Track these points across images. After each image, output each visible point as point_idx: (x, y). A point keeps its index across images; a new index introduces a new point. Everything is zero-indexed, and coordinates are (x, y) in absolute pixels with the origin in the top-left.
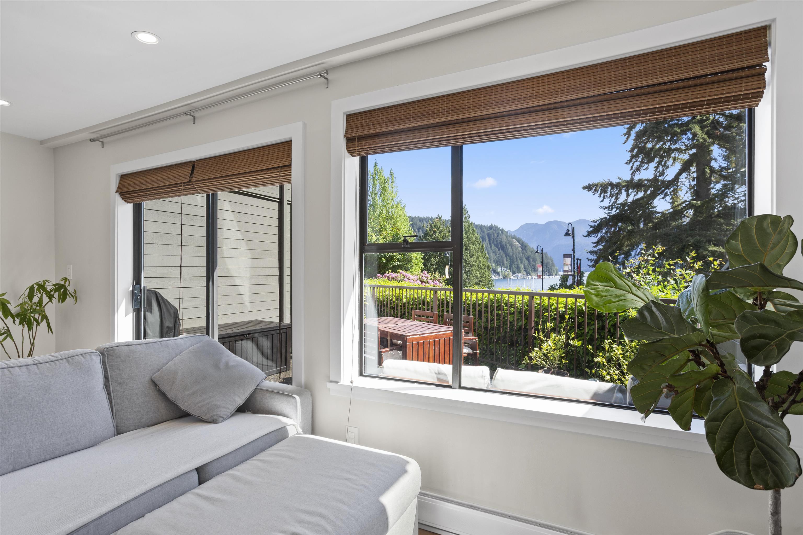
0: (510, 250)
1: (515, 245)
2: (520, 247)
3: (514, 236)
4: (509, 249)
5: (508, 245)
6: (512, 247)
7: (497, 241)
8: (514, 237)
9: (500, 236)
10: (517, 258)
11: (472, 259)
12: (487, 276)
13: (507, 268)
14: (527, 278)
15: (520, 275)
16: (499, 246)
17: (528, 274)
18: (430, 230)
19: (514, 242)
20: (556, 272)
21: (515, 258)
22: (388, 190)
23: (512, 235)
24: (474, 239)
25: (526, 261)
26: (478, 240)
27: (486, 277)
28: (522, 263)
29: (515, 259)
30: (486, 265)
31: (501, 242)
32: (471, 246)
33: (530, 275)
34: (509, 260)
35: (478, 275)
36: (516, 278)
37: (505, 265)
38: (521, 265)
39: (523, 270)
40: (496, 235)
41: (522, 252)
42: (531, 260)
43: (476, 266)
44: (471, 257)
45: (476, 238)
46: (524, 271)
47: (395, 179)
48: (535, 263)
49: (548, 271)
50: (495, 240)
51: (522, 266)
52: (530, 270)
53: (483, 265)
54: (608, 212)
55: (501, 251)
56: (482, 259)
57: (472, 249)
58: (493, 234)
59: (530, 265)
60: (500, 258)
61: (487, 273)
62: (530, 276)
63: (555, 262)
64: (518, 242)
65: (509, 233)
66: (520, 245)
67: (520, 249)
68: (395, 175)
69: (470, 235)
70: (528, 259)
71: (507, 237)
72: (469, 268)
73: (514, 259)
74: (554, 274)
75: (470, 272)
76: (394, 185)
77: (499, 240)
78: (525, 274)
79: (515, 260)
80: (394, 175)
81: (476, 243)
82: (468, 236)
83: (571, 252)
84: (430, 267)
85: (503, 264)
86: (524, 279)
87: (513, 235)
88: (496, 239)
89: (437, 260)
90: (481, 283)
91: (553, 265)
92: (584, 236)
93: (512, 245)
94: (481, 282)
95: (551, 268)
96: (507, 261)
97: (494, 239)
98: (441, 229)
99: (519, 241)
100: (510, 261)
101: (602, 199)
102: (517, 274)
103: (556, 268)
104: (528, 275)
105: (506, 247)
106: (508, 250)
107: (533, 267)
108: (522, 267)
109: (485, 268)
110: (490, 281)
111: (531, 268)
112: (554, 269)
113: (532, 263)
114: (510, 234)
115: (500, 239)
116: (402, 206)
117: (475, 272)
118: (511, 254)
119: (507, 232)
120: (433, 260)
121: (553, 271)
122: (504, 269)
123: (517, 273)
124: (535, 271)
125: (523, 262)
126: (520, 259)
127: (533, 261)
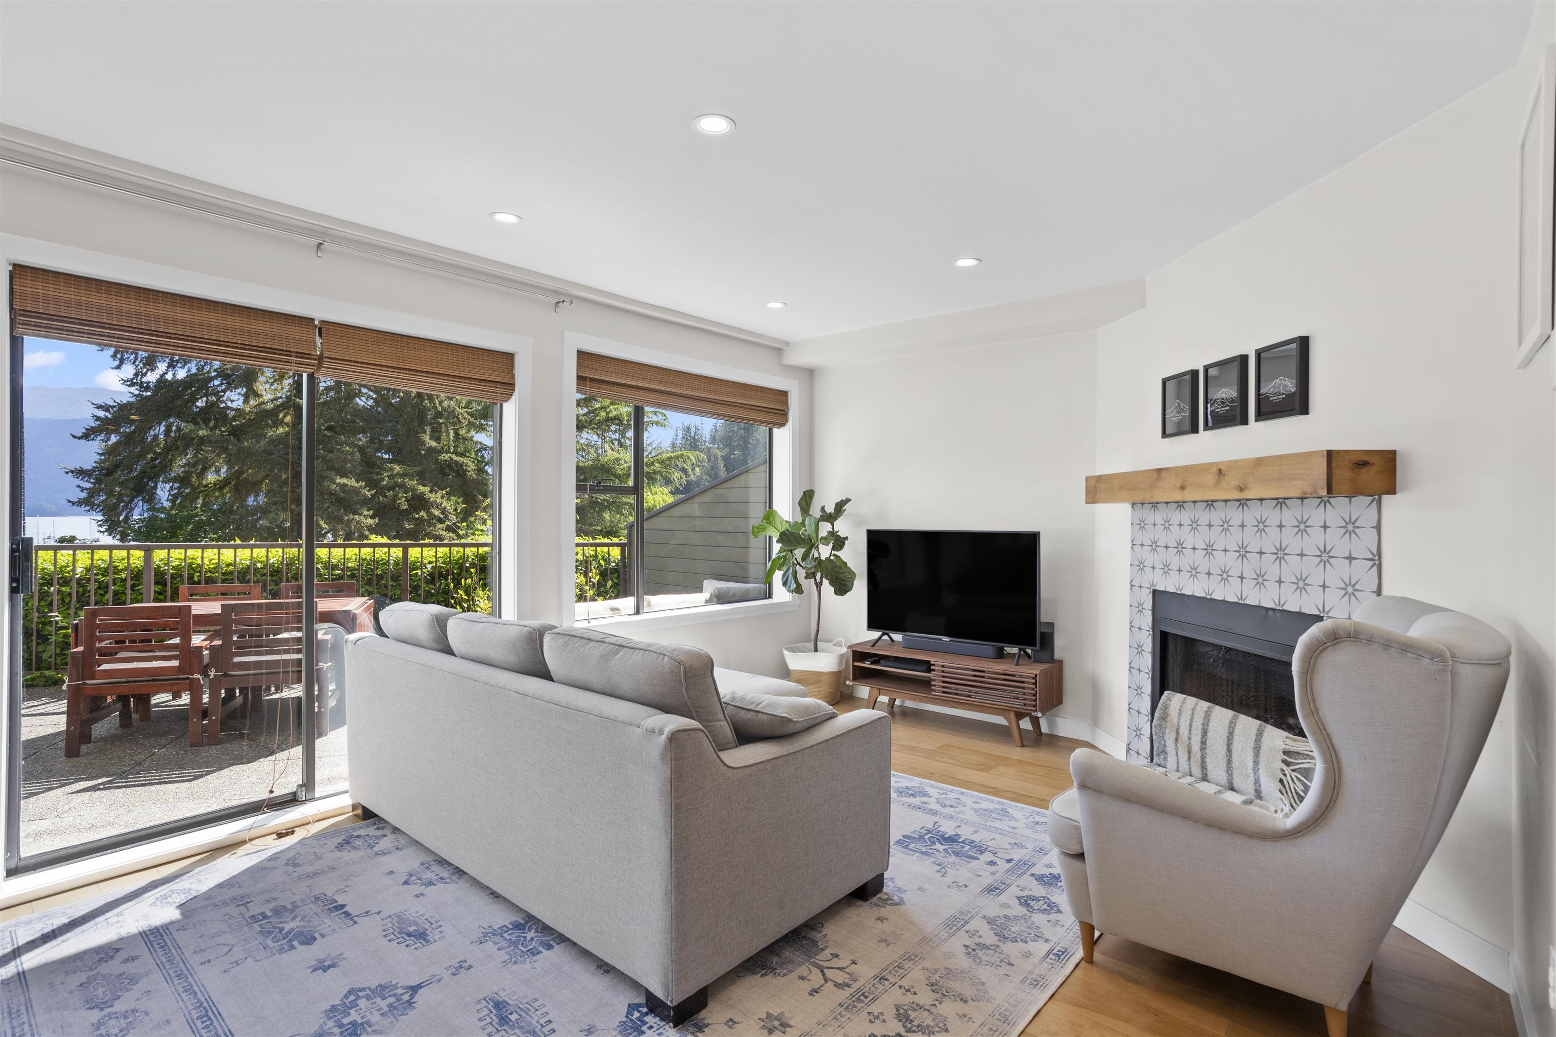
54: (137, 392)
92: (74, 437)
101: (117, 363)
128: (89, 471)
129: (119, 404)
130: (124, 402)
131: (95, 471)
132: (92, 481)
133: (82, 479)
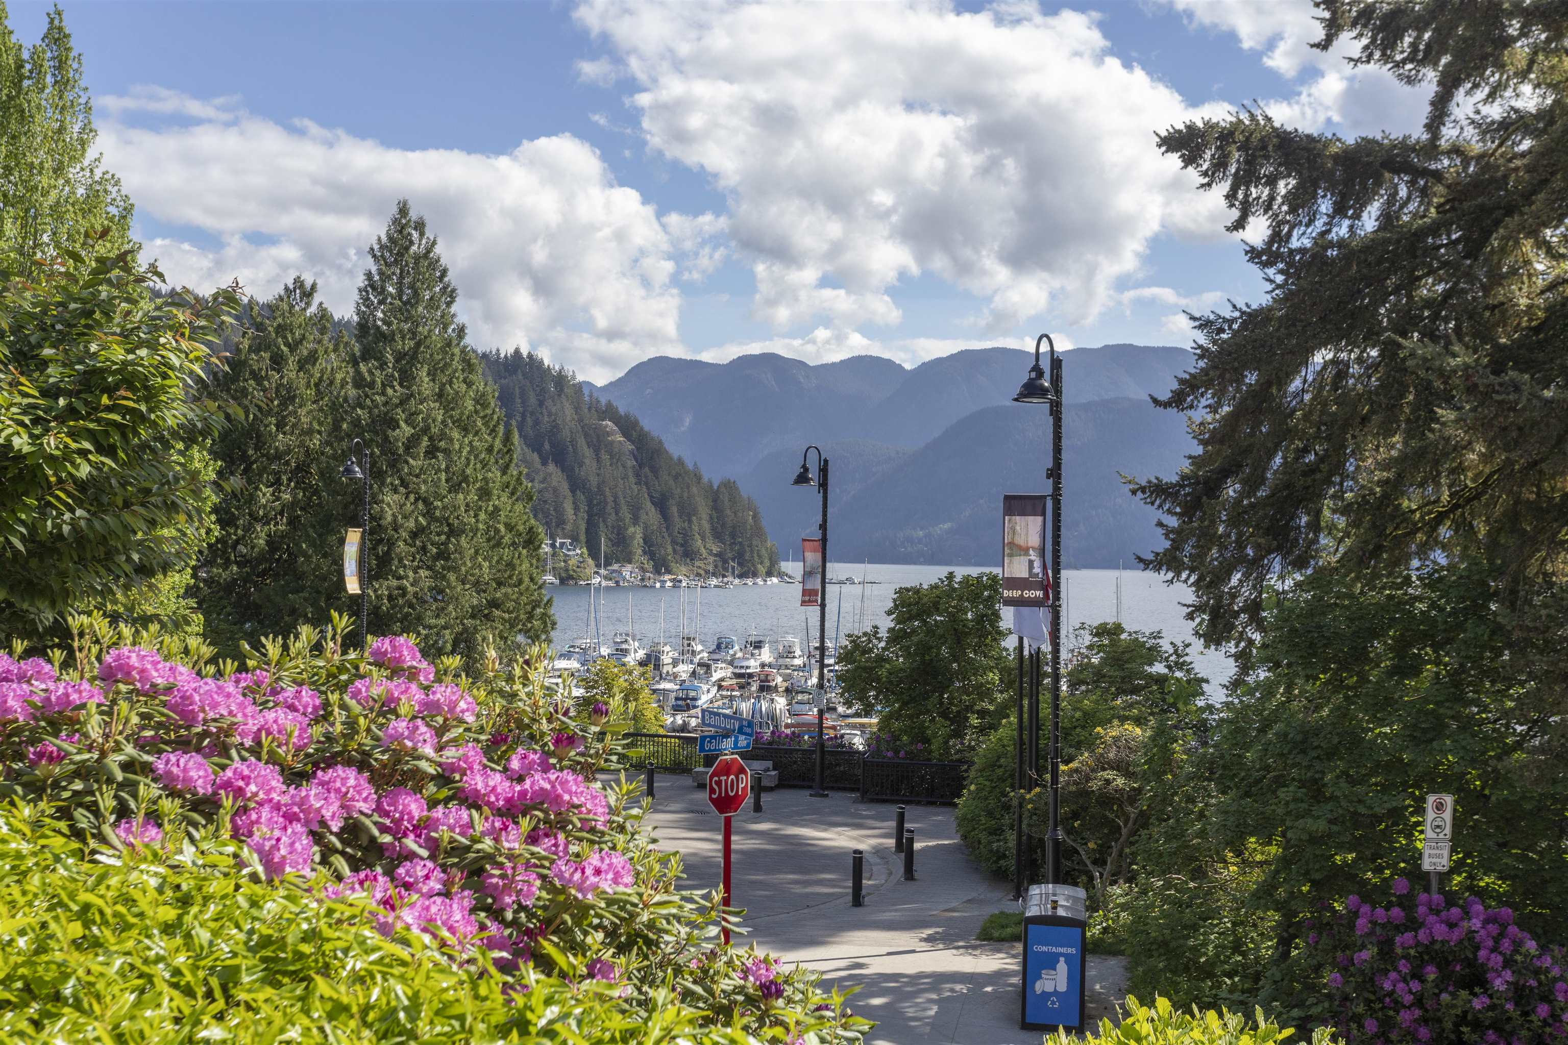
0: (589, 463)
1: (612, 443)
2: (632, 452)
3: (609, 405)
4: (587, 461)
5: (582, 442)
6: (597, 452)
7: (537, 423)
8: (609, 412)
9: (549, 403)
10: (616, 497)
11: (461, 496)
12: (526, 580)
13: (575, 539)
14: (658, 585)
15: (627, 571)
16: (547, 446)
17: (661, 567)
18: (256, 349)
19: (608, 434)
20: (767, 563)
21: (610, 499)
22: (38, 118)
23: (598, 402)
24: (469, 405)
25: (651, 515)
26: (489, 412)
27: (520, 582)
28: (636, 520)
29: (611, 504)
30: (521, 528)
31: (555, 429)
32: (456, 435)
33: (669, 572)
34: (583, 507)
35: (486, 571)
36: (611, 584)
37: (568, 527)
38: (632, 530)
39: (640, 551)
40: (533, 400)
41: (637, 475)
42: (674, 510)
43: (475, 531)
44: (455, 488)
45: (481, 401)
46: (645, 553)
47: (75, 65)
48: (690, 521)
49: (740, 558)
50: (529, 421)
51: (636, 534)
52: (670, 550)
53: (510, 527)
54: (1279, 278)
55: (551, 467)
56: (501, 500)
57: (460, 451)
58: (523, 394)
59: (667, 528)
60: (548, 495)
61: (525, 566)
62: (667, 577)
63: (764, 522)
64: (624, 435)
65: (586, 392)
66: (630, 447)
67: (631, 463)
68: (76, 44)
69: (451, 383)
70: (661, 504)
71: (577, 409)
72: (443, 537)
73: (606, 503)
74: (762, 569)
75: (447, 559)
76: (69, 96)
77: (546, 419)
78: (649, 566)
79: (609, 508)
80: (72, 43)
81: (479, 424)
82: (441, 390)
83: (1047, 488)
84: (248, 528)
85: (561, 522)
86: (644, 586)
87: (603, 401)
88: (532, 413)
89: (287, 497)
90: (497, 613)
91: (758, 531)
92: (1156, 402)
93: (598, 442)
94: (497, 606)
95: (750, 546)
96: (576, 509)
97: (523, 415)
98: (311, 346)
99: (628, 426)
100: (590, 515)
101: (1237, 211)
102: (616, 567)
103: (769, 544)
104: (658, 572)
105: (575, 451)
106: (581, 465)
107: (680, 541)
108: (638, 539)
109: (514, 543)
110: (536, 604)
111: (674, 542)
112: (763, 552)
113: (678, 523)
114: (591, 396)
115: (550, 415)
116: (113, 210)
117: (473, 558)
118: (594, 481)
119: (579, 387)
120: (265, 494)
121: (760, 556)
122: (562, 544)
123: (618, 561)
124: (688, 554)
125: (643, 517)
126: (628, 504)
127: (681, 514)
128: (1173, 486)
129: (1243, 313)
130: (1255, 306)
131: (1183, 486)
132: (1178, 510)
133: (1160, 506)
